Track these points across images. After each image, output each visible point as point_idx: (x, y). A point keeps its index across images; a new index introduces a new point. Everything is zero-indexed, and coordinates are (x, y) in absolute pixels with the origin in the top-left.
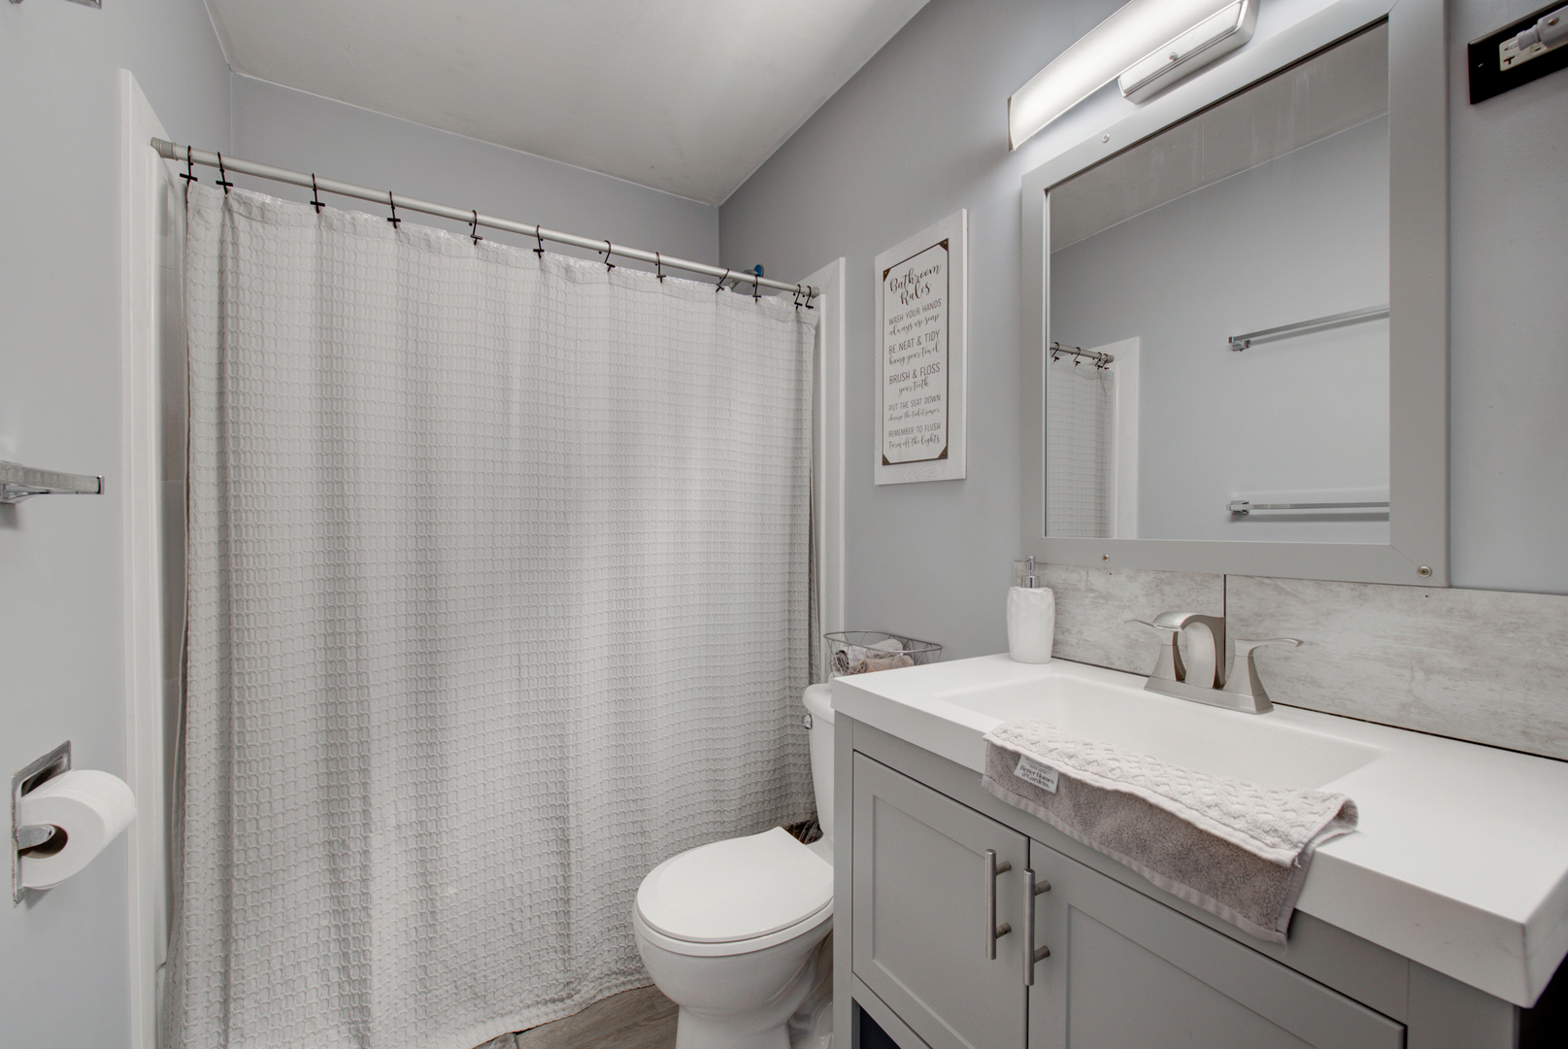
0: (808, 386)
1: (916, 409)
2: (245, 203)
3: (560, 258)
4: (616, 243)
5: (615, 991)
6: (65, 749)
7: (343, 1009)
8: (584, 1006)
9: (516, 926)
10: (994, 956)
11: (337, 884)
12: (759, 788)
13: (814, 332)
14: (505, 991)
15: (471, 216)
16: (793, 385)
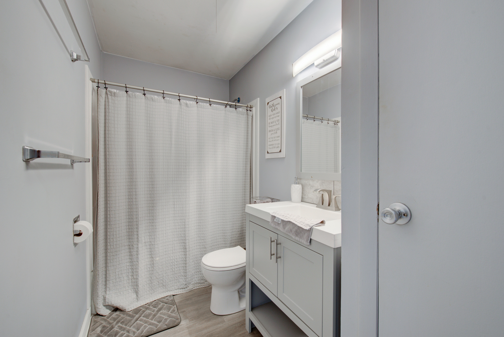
0: (250, 132)
1: (274, 139)
2: (111, 92)
3: (184, 101)
4: (199, 97)
5: (198, 288)
6: (79, 217)
7: (132, 285)
8: (190, 290)
9: (173, 269)
10: (271, 259)
11: (131, 255)
12: (236, 238)
13: (251, 118)
14: (171, 285)
15: (163, 92)
16: (246, 132)
